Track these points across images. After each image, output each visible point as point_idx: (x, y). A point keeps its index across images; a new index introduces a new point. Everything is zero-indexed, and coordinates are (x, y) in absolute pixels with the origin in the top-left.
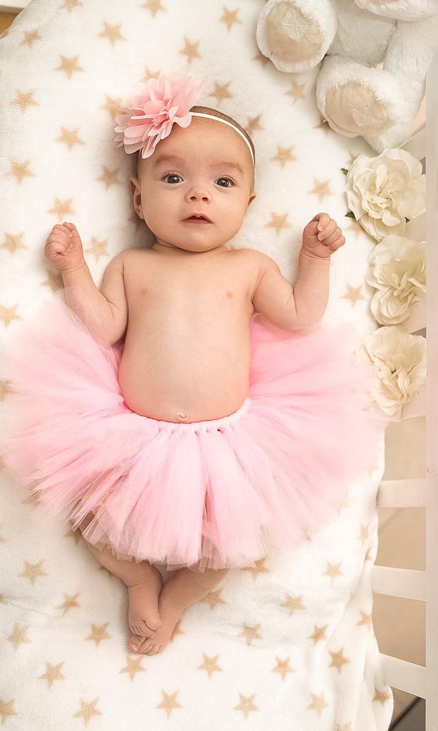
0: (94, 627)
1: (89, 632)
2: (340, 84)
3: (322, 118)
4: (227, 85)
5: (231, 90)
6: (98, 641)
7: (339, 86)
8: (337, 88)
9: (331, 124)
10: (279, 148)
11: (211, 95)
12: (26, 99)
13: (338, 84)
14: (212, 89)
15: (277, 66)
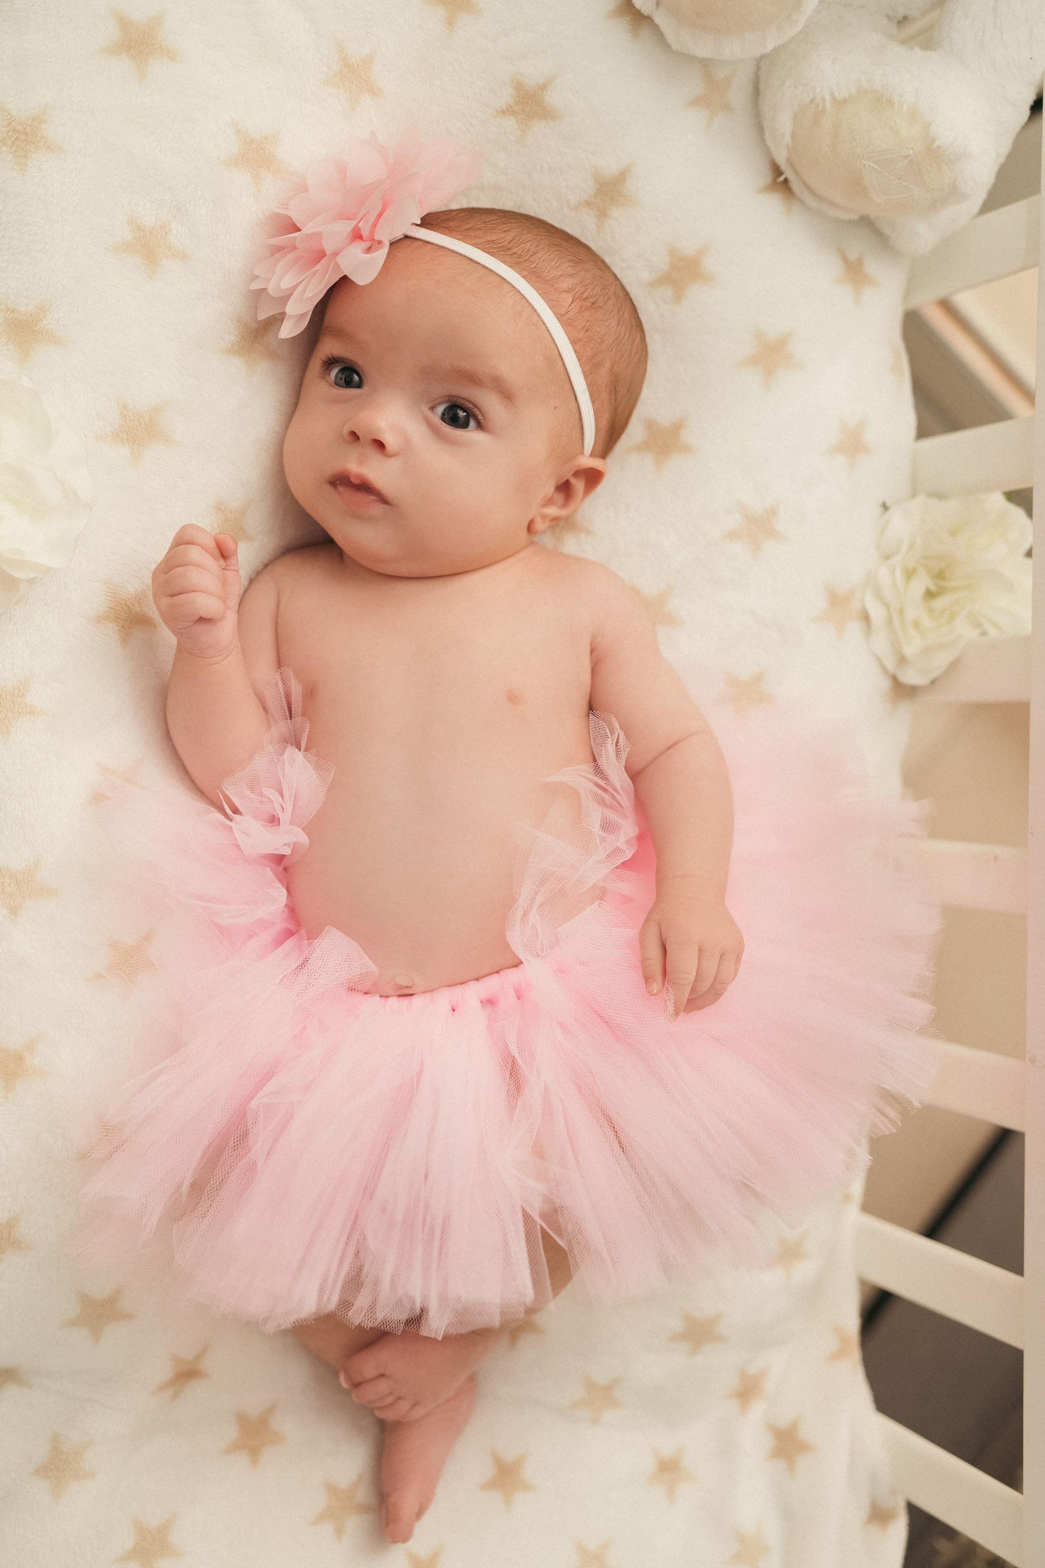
0: (242, 1420)
1: (232, 1432)
2: (837, 95)
3: (777, 171)
4: (543, 87)
5: (554, 98)
6: (254, 1453)
7: (834, 99)
8: (828, 105)
9: (795, 185)
10: (673, 252)
11: (503, 112)
12: (26, 134)
13: (832, 94)
14: (506, 97)
15: (670, 37)
